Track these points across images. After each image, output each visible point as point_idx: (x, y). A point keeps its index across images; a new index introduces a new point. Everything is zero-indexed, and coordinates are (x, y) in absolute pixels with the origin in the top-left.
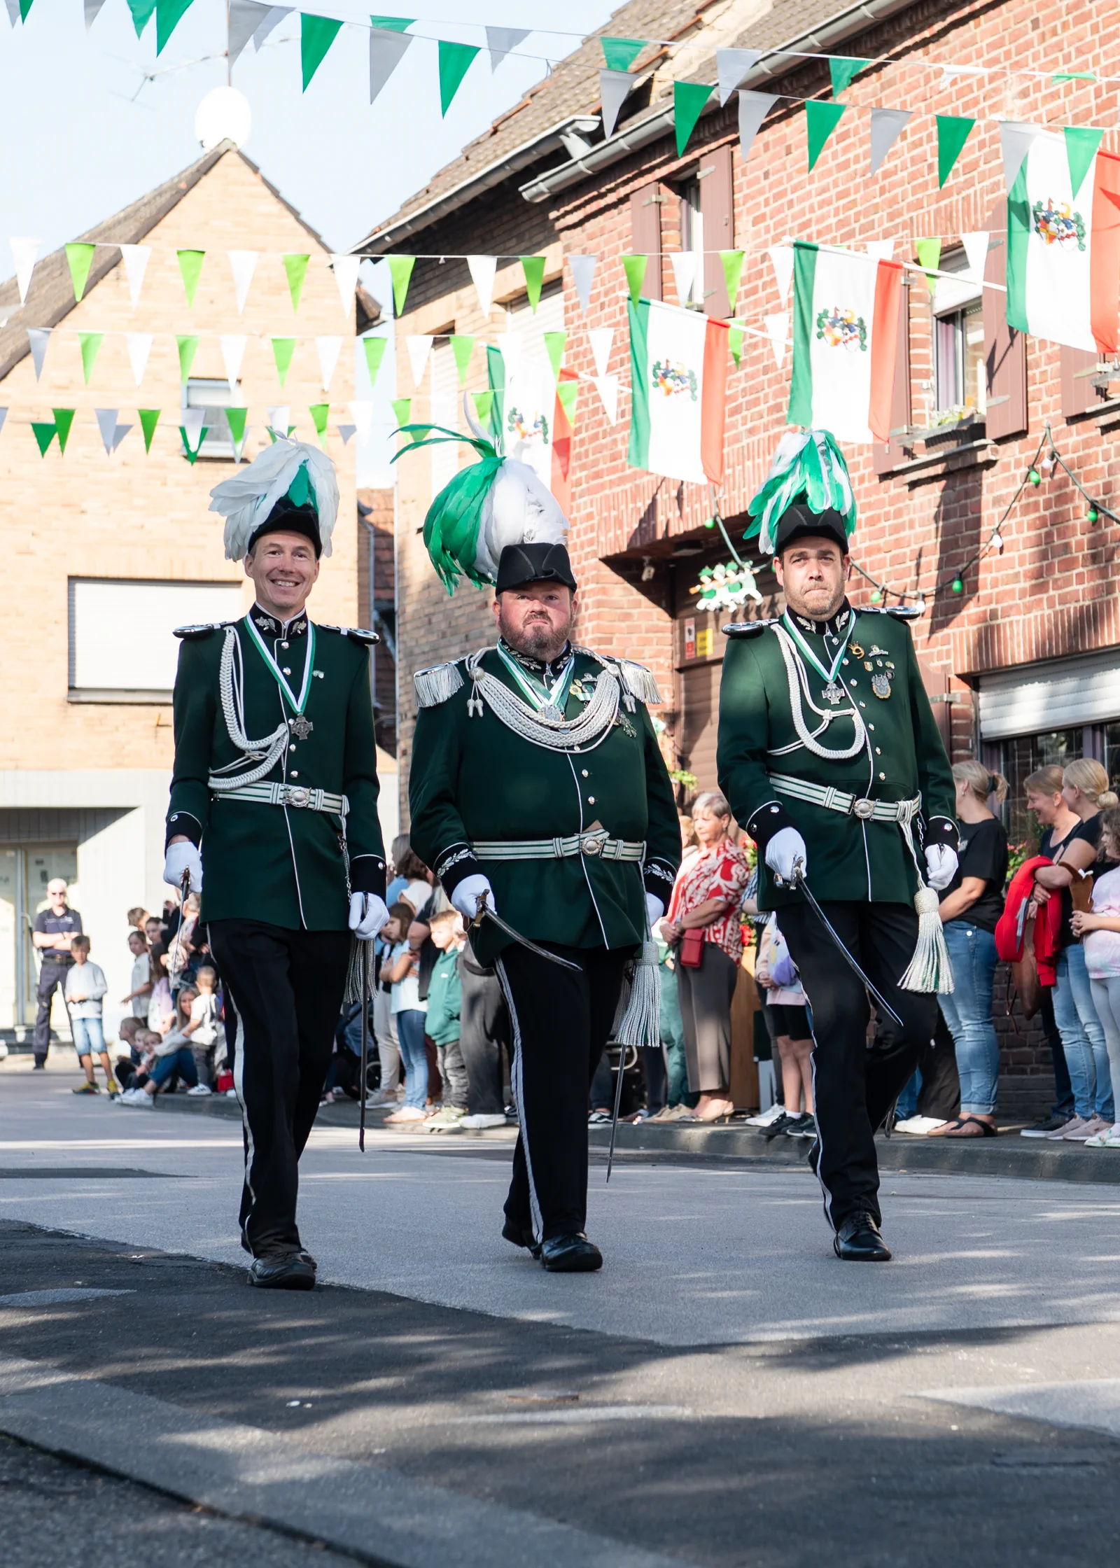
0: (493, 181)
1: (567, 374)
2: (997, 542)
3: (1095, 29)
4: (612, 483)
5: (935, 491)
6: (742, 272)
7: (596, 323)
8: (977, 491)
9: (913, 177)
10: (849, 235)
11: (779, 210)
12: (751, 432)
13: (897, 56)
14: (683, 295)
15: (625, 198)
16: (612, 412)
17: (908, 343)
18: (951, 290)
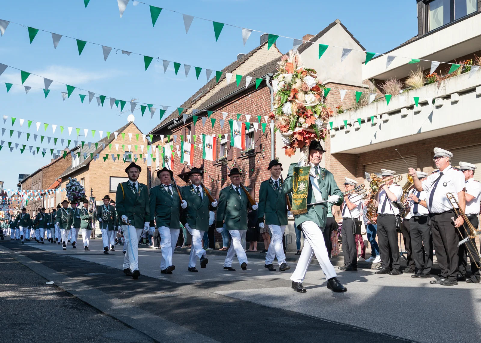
0: (164, 126)
1: (173, 151)
3: (242, 108)
4: (179, 165)
5: (220, 167)
6: (196, 138)
7: (177, 145)
9: (218, 127)
10: (210, 134)
11: (201, 131)
12: (197, 159)
13: (216, 111)
14: (189, 141)
15: (181, 129)
16: (179, 156)
17: (217, 148)
18: (223, 141)
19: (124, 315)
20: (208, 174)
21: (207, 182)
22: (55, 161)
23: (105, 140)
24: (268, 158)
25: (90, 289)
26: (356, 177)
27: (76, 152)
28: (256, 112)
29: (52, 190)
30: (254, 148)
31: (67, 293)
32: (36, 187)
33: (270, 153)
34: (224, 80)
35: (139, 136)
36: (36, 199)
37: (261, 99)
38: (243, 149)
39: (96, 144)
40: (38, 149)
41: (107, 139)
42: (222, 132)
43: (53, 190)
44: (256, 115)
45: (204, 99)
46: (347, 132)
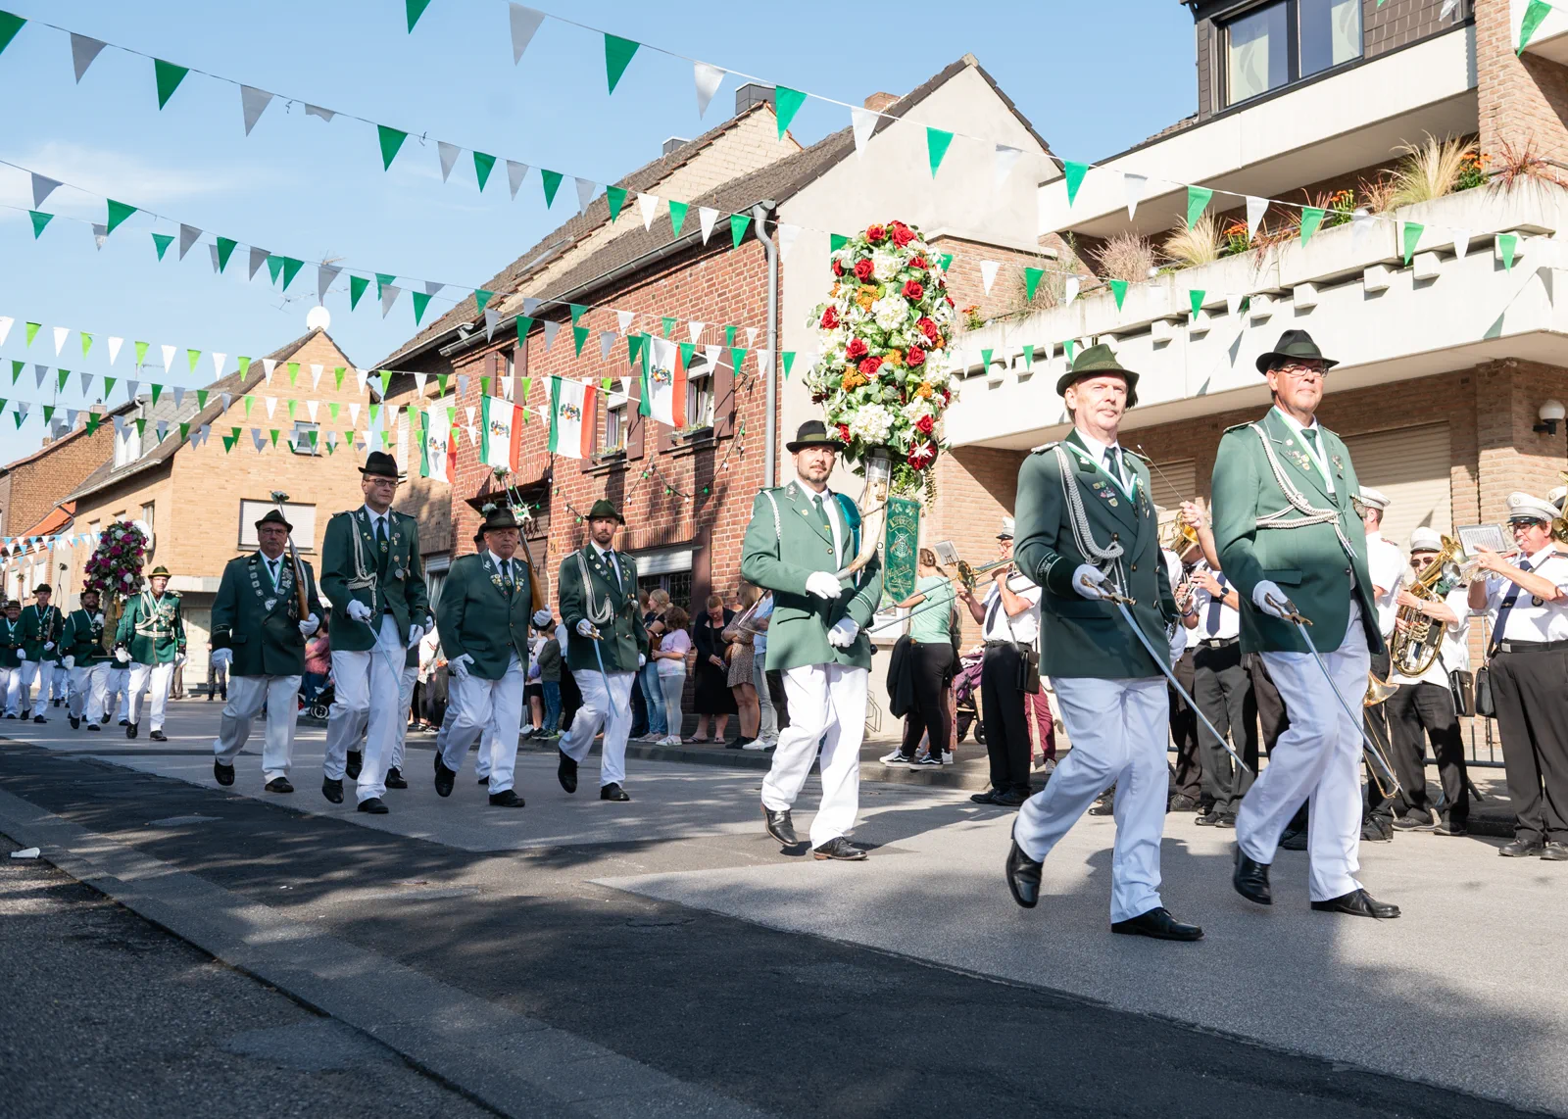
0: (428, 347)
1: (455, 425)
2: (629, 500)
3: (678, 300)
4: (471, 471)
5: (605, 479)
6: (530, 388)
7: (469, 406)
8: (623, 480)
10: (575, 376)
11: (546, 364)
12: (530, 452)
13: (599, 306)
14: (506, 395)
15: (483, 356)
16: (473, 441)
17: (597, 420)
18: (615, 400)
20: (566, 498)
21: (561, 523)
22: (54, 444)
23: (228, 383)
24: (755, 455)
27: (129, 417)
28: (721, 315)
30: (711, 425)
33: (761, 440)
35: (344, 375)
37: (738, 275)
38: (679, 425)
39: (202, 395)
41: (240, 378)
42: (614, 372)
43: (46, 539)
44: (720, 322)
45: (557, 270)
46: (996, 384)
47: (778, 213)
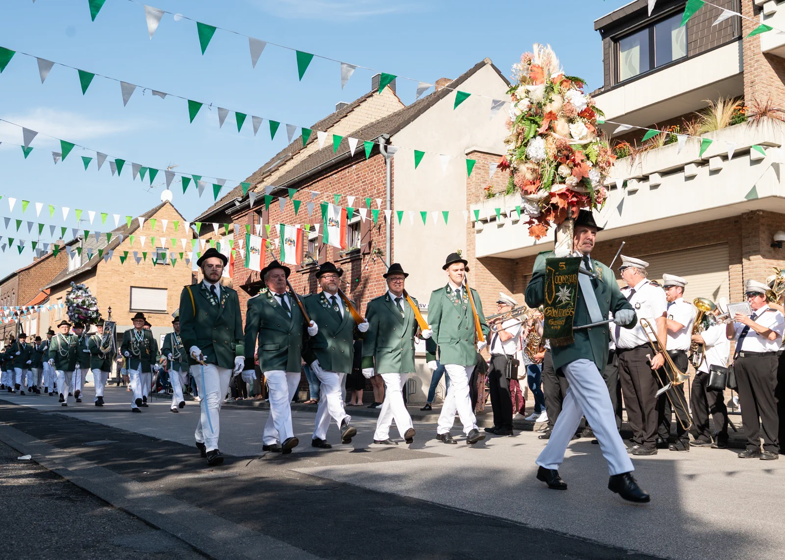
0: (220, 210)
1: (234, 249)
3: (342, 185)
4: (242, 271)
5: (308, 275)
6: (270, 230)
7: (240, 239)
9: (305, 212)
10: (292, 223)
11: (278, 218)
14: (258, 233)
15: (247, 214)
16: (243, 257)
17: (303, 245)
18: (312, 235)
19: (146, 508)
22: (39, 260)
23: (123, 229)
24: (380, 263)
25: (91, 467)
26: (513, 293)
27: (74, 247)
28: (363, 193)
29: (33, 308)
30: (359, 247)
31: (53, 475)
32: (7, 301)
34: (315, 141)
35: (179, 224)
36: (6, 321)
37: (371, 172)
38: (343, 248)
39: (109, 236)
40: (11, 241)
41: (127, 227)
42: (311, 221)
43: (36, 307)
44: (363, 196)
45: (283, 170)
46: (501, 226)
47: (391, 141)
